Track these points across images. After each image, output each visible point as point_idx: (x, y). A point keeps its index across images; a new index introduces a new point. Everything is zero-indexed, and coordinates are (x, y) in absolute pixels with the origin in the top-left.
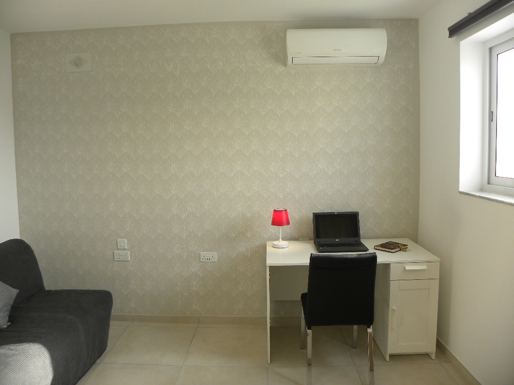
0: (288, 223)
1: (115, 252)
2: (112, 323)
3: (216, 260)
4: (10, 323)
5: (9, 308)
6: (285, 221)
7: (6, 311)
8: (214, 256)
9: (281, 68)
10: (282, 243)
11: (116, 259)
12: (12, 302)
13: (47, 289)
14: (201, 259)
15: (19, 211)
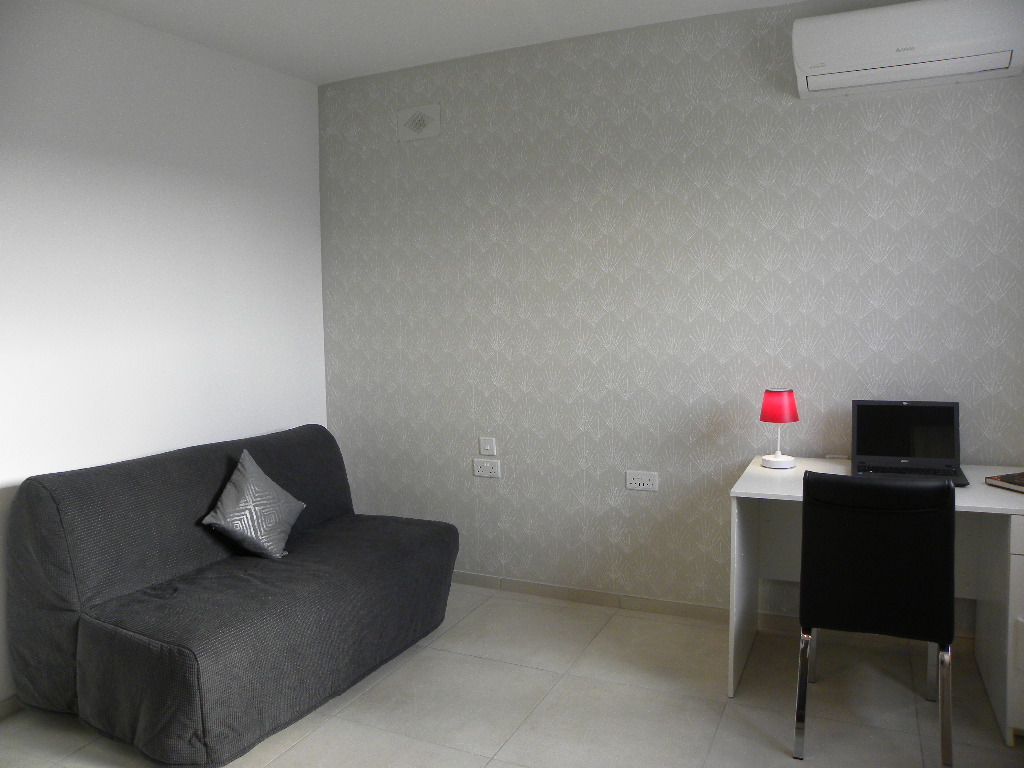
0: (795, 418)
1: (475, 460)
2: (454, 586)
3: (656, 488)
4: (286, 553)
5: (288, 529)
6: (787, 412)
7: (281, 532)
8: (652, 479)
9: (788, 102)
10: (780, 458)
11: (476, 473)
12: (292, 521)
13: (357, 512)
14: (628, 483)
15: (326, 380)
